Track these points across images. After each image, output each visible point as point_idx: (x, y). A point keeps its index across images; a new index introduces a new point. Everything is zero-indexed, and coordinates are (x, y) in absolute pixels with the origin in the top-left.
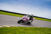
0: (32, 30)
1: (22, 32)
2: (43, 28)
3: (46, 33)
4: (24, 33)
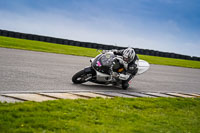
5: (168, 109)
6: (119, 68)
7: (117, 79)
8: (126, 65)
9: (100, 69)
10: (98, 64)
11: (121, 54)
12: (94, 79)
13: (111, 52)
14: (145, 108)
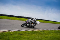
0: (29, 34)
1: (17, 37)
2: (41, 31)
3: (44, 36)
4: (19, 38)
5: (30, 34)
6: (32, 23)
7: (32, 26)
8: (34, 22)
9: (28, 23)
10: (27, 22)
11: (33, 20)
12: (26, 26)
13: (30, 19)
14: (23, 34)
